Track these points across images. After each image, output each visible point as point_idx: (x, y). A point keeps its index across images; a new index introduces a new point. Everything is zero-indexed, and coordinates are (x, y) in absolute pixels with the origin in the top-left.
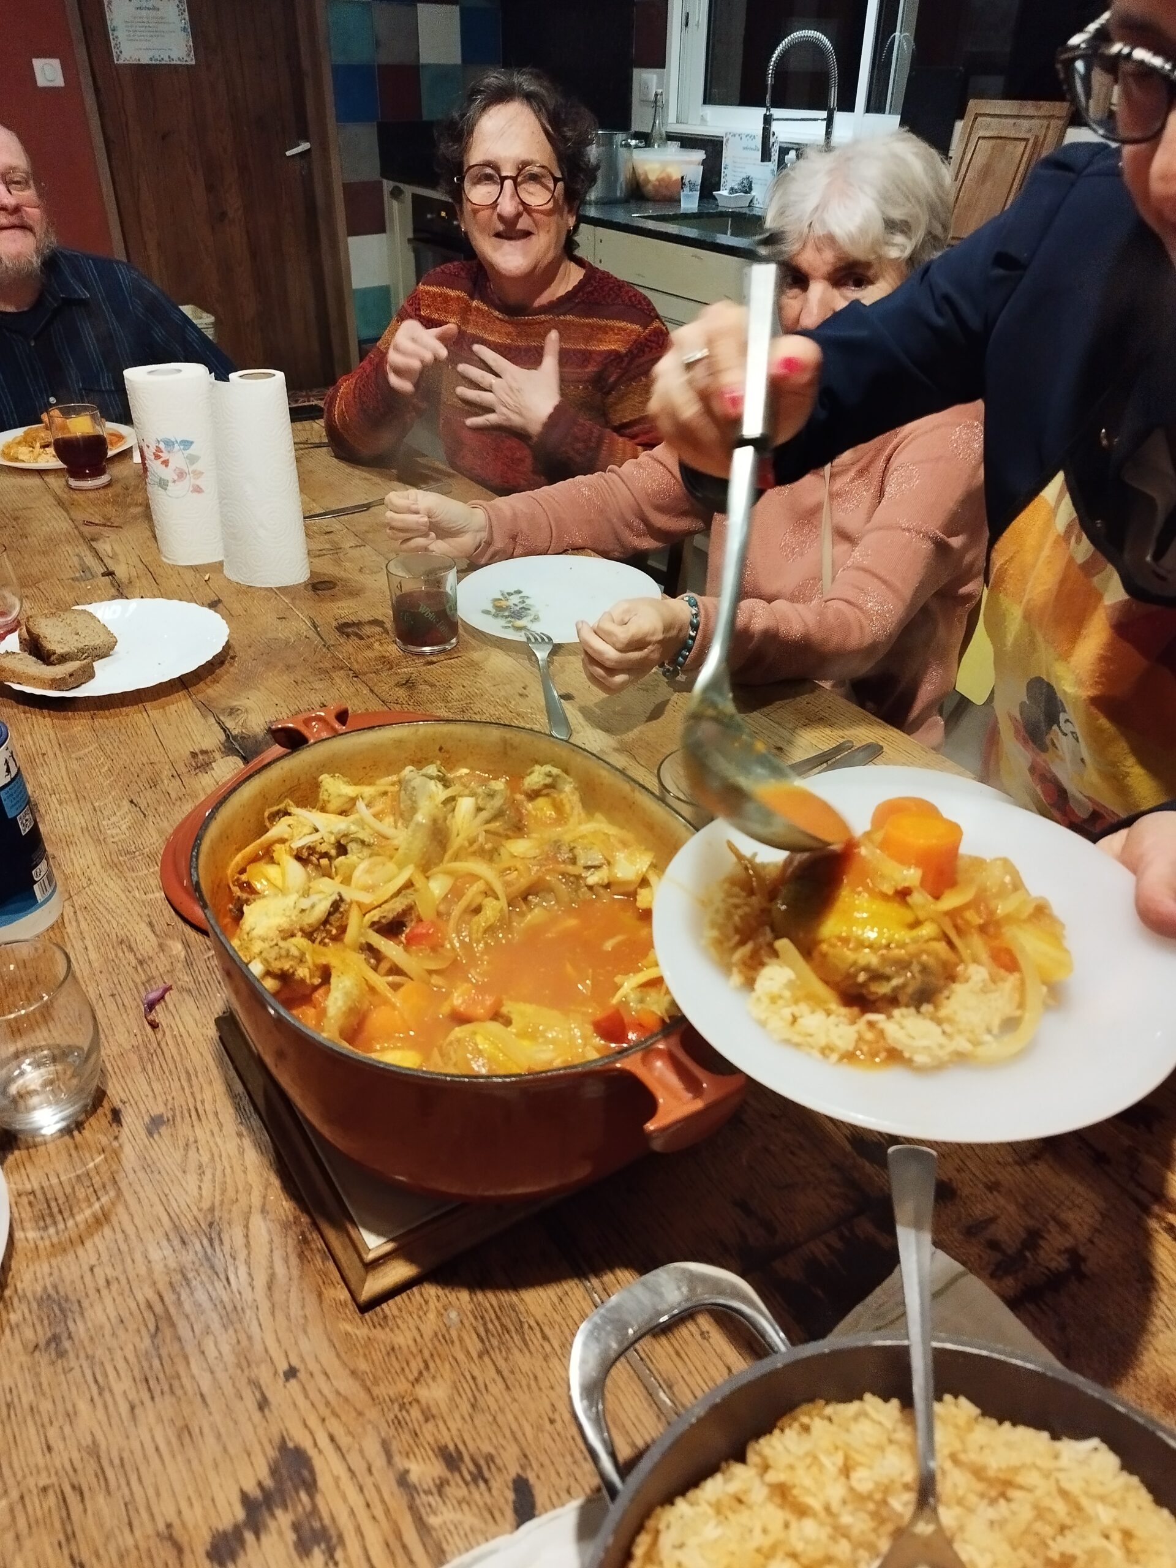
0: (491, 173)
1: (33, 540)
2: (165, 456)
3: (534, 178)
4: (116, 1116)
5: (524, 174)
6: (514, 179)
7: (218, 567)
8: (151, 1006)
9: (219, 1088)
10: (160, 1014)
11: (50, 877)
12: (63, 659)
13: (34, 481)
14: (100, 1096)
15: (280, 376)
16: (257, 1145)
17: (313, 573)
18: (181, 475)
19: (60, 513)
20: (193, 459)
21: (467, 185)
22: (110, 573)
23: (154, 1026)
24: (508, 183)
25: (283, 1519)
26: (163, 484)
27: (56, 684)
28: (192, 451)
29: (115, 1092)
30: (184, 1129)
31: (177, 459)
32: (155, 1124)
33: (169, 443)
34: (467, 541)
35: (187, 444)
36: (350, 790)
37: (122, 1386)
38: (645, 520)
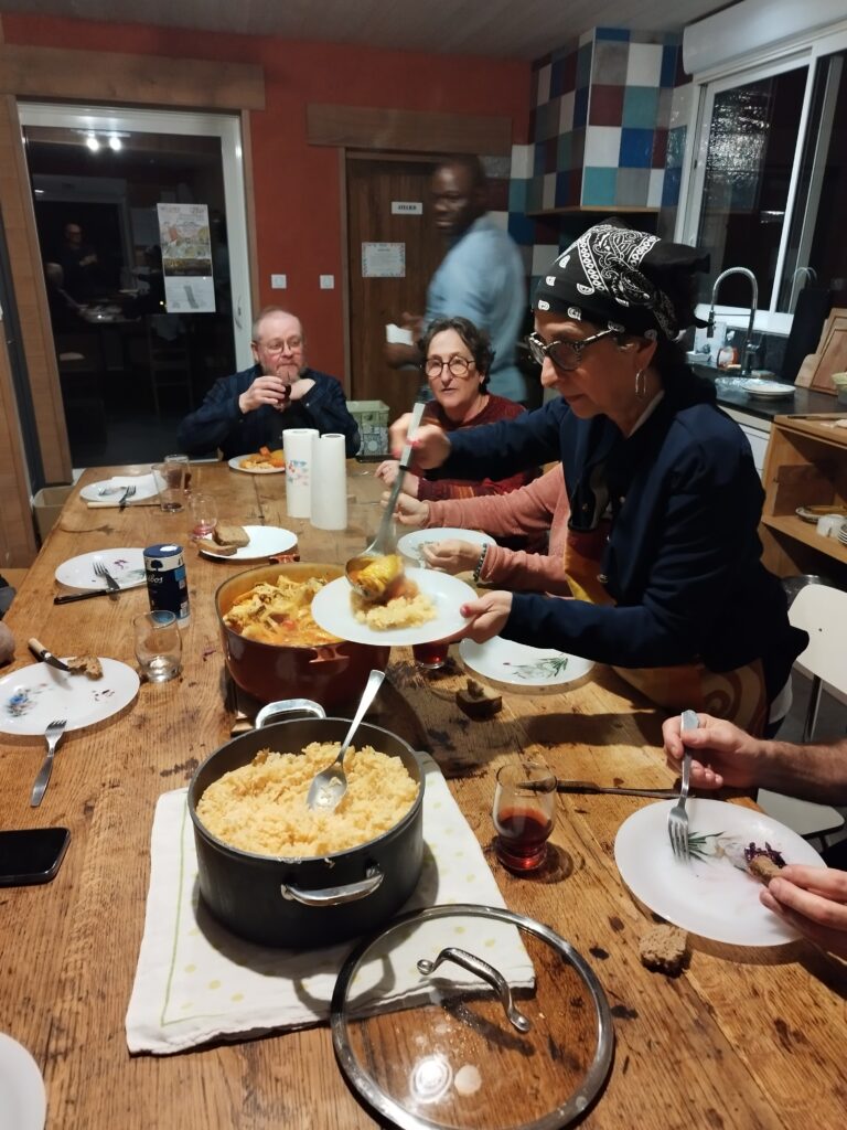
0: (438, 362)
1: (238, 502)
2: (293, 468)
3: (458, 362)
4: (181, 680)
5: (454, 360)
6: (448, 364)
7: (308, 520)
8: (206, 654)
9: (218, 679)
10: (208, 658)
11: (188, 609)
12: (226, 544)
13: (250, 478)
14: (179, 674)
15: (343, 437)
16: (222, 695)
17: (348, 526)
18: (299, 477)
19: (253, 491)
20: (305, 471)
21: (428, 368)
22: (262, 517)
23: (205, 660)
24: (445, 366)
25: (184, 772)
26: (291, 480)
27: (219, 552)
28: (306, 466)
29: (184, 674)
30: (201, 687)
31: (298, 470)
32: (192, 684)
33: (296, 463)
34: (417, 518)
35: (303, 464)
36: (289, 582)
37: (153, 738)
38: (517, 520)
